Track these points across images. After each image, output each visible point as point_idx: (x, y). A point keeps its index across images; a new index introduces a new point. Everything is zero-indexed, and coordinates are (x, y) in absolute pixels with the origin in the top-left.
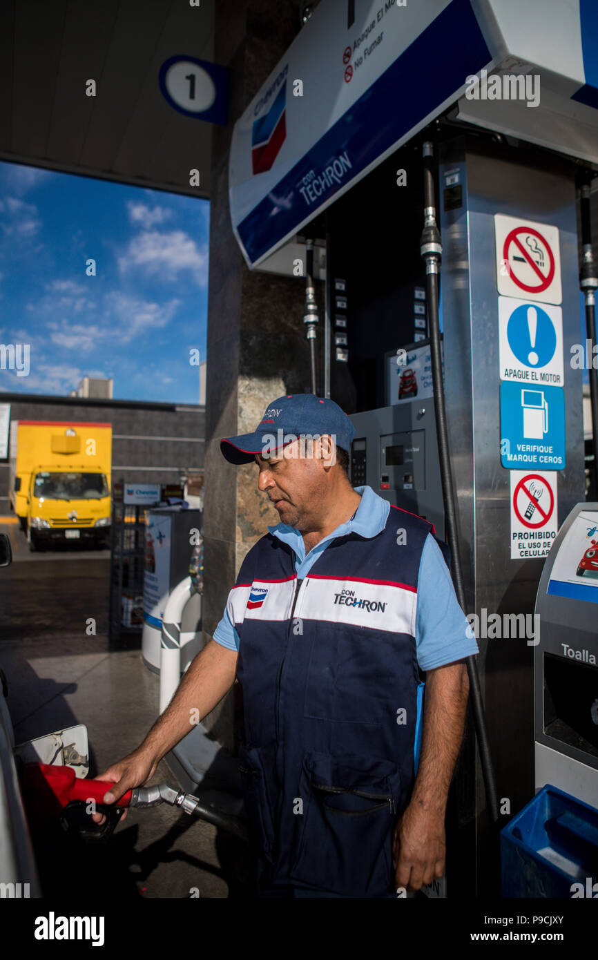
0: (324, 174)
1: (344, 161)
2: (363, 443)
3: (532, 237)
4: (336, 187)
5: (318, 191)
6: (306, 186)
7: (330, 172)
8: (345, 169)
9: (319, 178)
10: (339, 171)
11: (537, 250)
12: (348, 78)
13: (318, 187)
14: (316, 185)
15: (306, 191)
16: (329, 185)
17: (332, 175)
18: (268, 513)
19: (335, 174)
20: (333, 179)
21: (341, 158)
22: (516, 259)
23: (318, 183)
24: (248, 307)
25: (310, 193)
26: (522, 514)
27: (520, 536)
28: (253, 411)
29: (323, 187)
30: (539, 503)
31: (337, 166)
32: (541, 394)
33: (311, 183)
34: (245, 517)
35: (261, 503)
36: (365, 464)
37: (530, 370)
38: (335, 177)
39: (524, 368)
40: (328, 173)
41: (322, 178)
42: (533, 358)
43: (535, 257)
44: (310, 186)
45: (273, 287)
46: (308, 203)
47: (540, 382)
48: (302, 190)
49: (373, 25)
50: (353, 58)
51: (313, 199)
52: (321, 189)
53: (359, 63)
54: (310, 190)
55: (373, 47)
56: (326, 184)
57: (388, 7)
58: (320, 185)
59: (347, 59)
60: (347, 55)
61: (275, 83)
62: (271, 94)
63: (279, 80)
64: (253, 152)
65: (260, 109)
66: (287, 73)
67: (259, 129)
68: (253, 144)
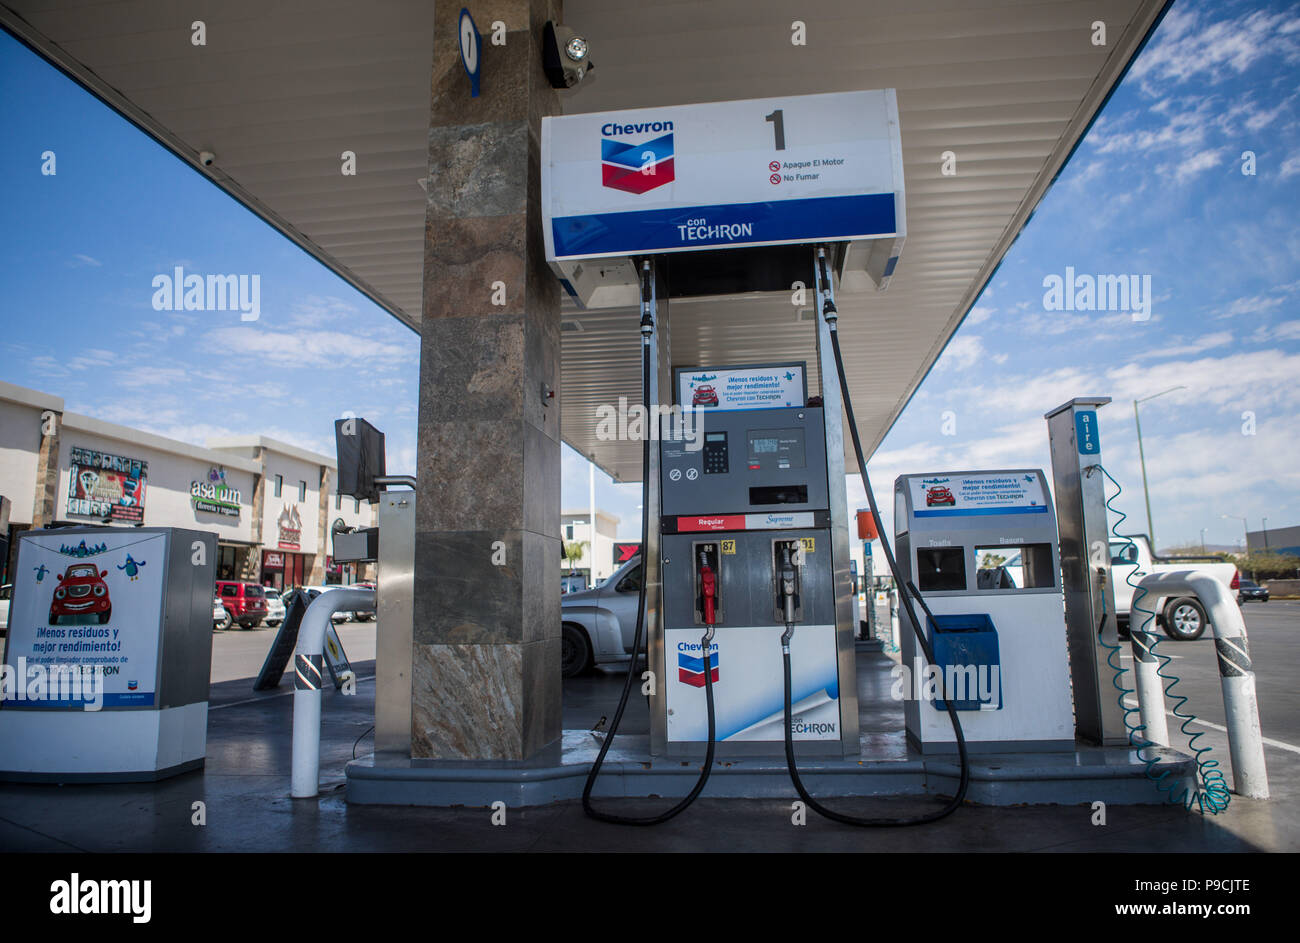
0: (717, 227)
1: (746, 229)
4: (725, 240)
5: (702, 235)
6: (688, 227)
7: (725, 229)
8: (743, 235)
9: (710, 228)
10: (736, 233)
12: (775, 181)
13: (702, 233)
14: (702, 230)
15: (686, 230)
16: (717, 236)
17: (727, 232)
19: (730, 232)
20: (725, 234)
21: (744, 226)
23: (705, 230)
25: (690, 234)
29: (710, 235)
31: (736, 228)
33: (698, 227)
36: (726, 451)
38: (728, 235)
40: (721, 228)
41: (713, 229)
44: (695, 228)
46: (683, 238)
48: (682, 228)
49: (808, 164)
50: (782, 172)
51: (690, 238)
52: (705, 236)
53: (787, 178)
54: (692, 231)
55: (807, 177)
56: (714, 235)
57: (826, 163)
58: (707, 232)
59: (773, 168)
60: (774, 166)
61: (647, 126)
62: (639, 131)
63: (657, 127)
64: (604, 165)
65: (615, 133)
66: (671, 128)
67: (614, 151)
68: (604, 159)
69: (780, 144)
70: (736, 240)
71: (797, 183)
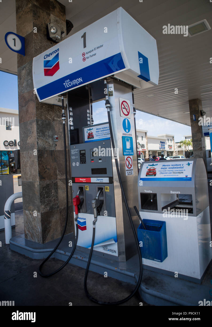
0: (73, 81)
1: (80, 80)
2: (84, 151)
3: (126, 103)
4: (76, 85)
5: (70, 85)
6: (66, 83)
7: (75, 81)
8: (80, 82)
9: (71, 82)
10: (78, 82)
11: (127, 106)
12: (84, 60)
14: (69, 83)
15: (66, 84)
16: (74, 84)
17: (76, 82)
18: (46, 172)
19: (77, 82)
20: (75, 83)
21: (79, 79)
22: (123, 108)
23: (70, 83)
24: (38, 112)
25: (67, 85)
26: (127, 166)
27: (127, 170)
28: (41, 143)
29: (72, 84)
30: (130, 163)
31: (78, 80)
32: (129, 139)
33: (68, 83)
34: (41, 174)
35: (44, 169)
36: (85, 156)
37: (127, 133)
38: (77, 83)
39: (126, 133)
40: (74, 81)
41: (72, 82)
42: (127, 130)
43: (126, 108)
44: (67, 83)
45: (44, 106)
46: (66, 87)
47: (128, 136)
48: (64, 84)
49: (93, 50)
50: (86, 56)
51: (68, 87)
52: (71, 85)
53: (88, 58)
54: (67, 84)
55: (93, 55)
56: (73, 84)
57: (98, 48)
58: (71, 84)
59: (83, 56)
60: (84, 54)
61: (53, 52)
62: (51, 55)
63: (55, 52)
64: (44, 69)
65: (46, 58)
66: (58, 51)
67: (47, 63)
68: (44, 67)
69: (85, 46)
70: (80, 84)
71: (91, 58)
